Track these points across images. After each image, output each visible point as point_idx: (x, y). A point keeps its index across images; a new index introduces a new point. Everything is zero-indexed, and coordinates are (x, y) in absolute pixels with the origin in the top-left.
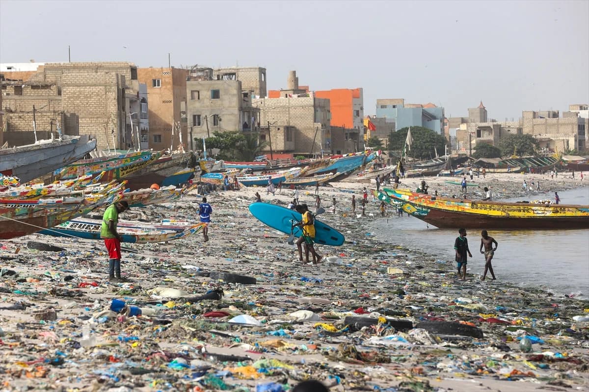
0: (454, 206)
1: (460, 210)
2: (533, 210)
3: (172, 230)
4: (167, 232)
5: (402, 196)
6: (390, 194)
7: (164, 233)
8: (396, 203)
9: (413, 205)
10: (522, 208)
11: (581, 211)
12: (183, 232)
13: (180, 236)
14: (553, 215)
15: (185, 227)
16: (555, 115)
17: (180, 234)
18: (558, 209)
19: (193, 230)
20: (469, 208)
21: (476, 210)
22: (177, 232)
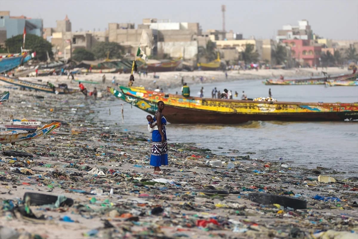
0: (186, 103)
1: (191, 107)
2: (259, 107)
3: (24, 129)
4: (18, 131)
5: (137, 93)
6: (125, 91)
7: (15, 133)
8: (131, 99)
9: (148, 102)
10: (248, 105)
11: (302, 108)
12: (36, 132)
13: (31, 136)
14: (277, 111)
15: (37, 127)
16: (132, 27)
17: (31, 134)
18: (281, 106)
19: (46, 130)
20: (200, 105)
21: (206, 106)
22: (29, 132)
